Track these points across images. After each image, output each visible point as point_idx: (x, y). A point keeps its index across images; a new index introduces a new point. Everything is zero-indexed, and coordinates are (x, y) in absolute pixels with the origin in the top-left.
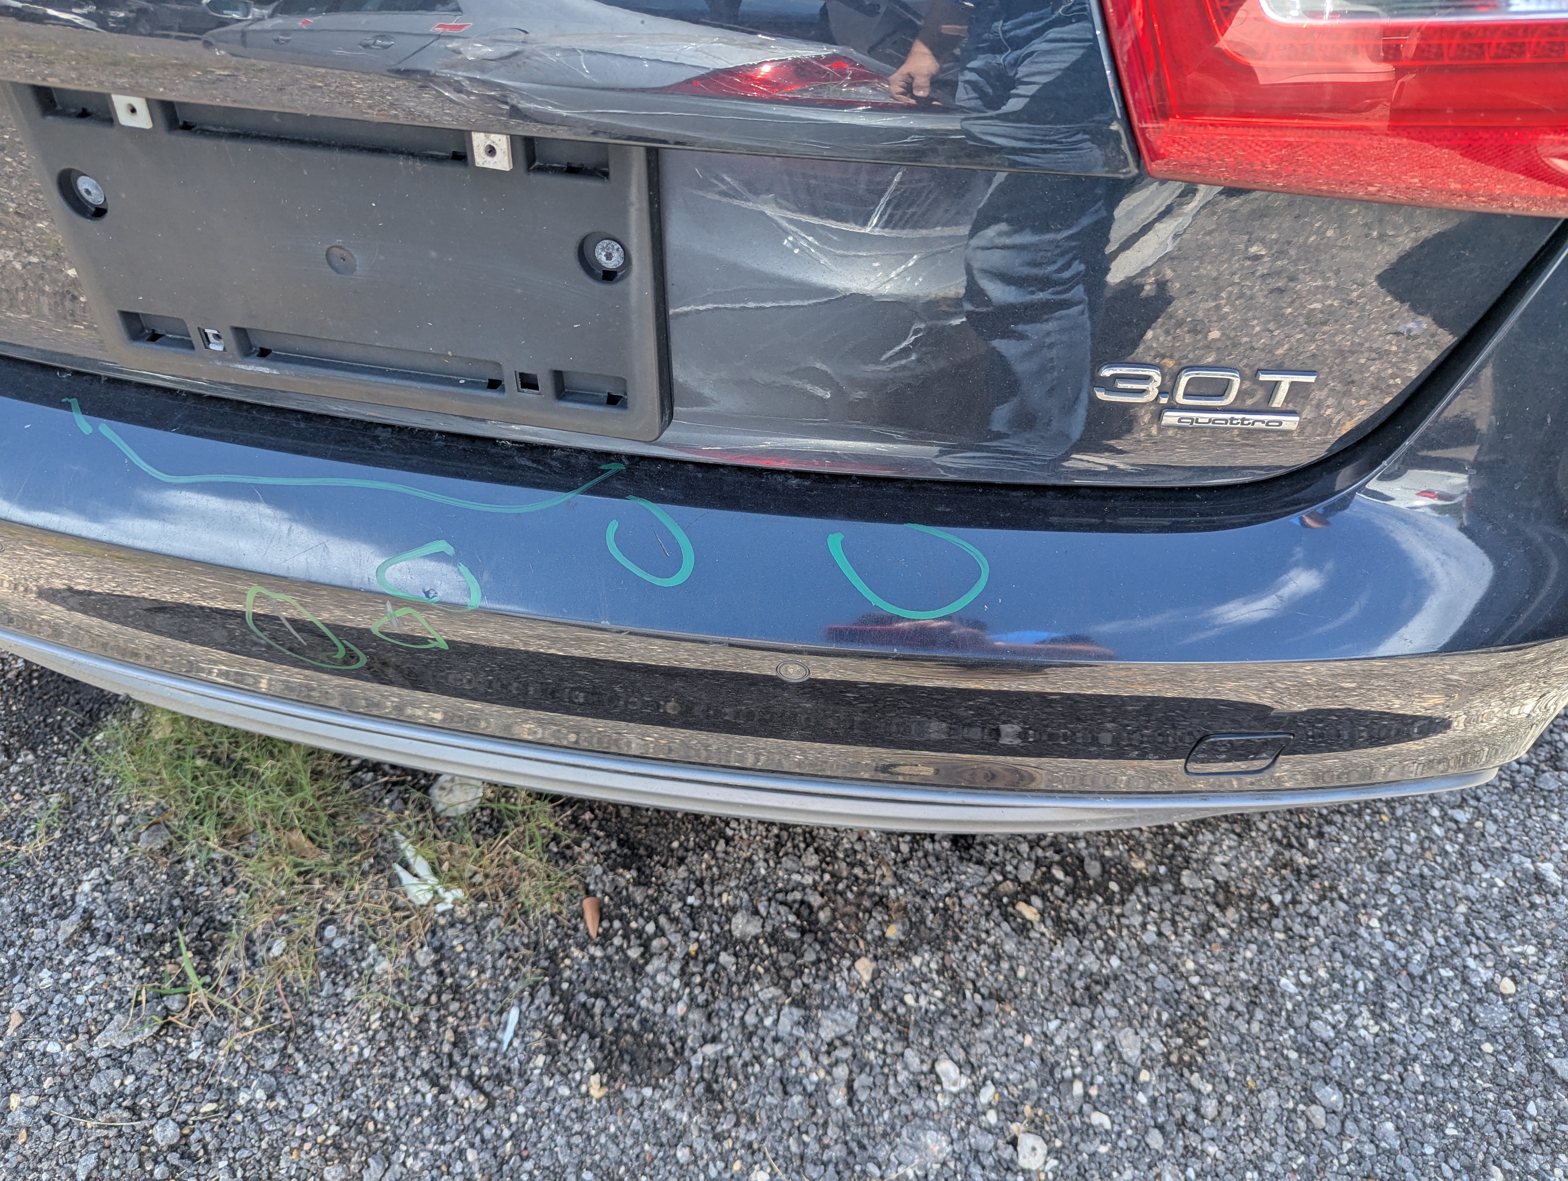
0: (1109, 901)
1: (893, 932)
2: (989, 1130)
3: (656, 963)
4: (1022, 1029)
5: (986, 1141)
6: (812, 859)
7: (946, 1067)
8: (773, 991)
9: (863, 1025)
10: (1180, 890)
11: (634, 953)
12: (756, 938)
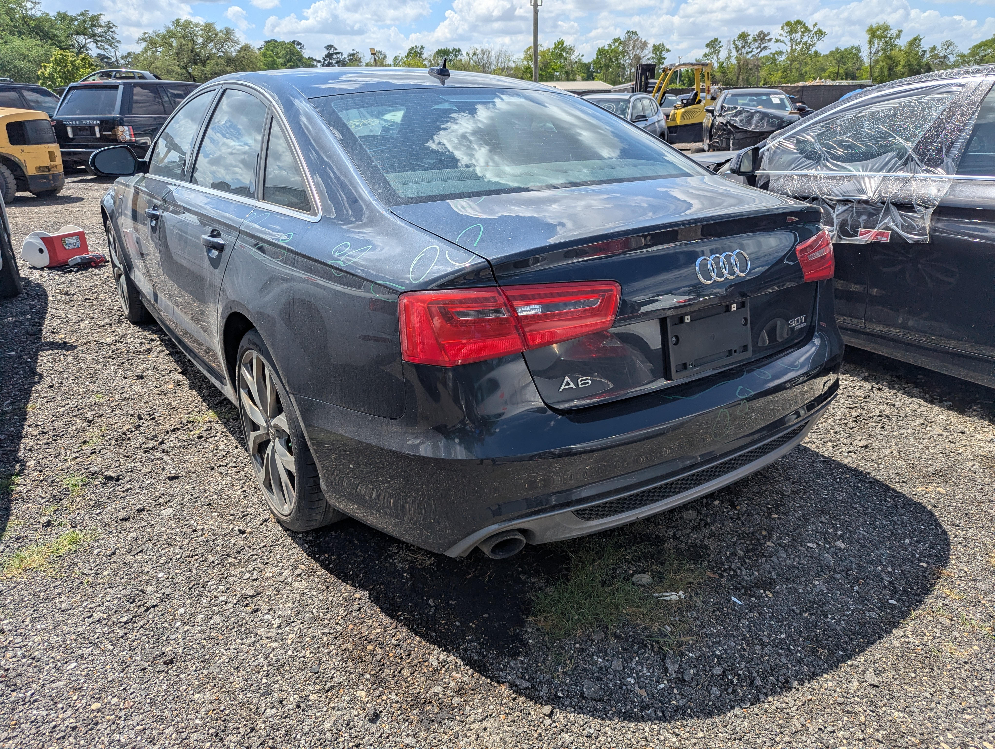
0: (782, 505)
1: (764, 533)
2: (830, 548)
3: (738, 571)
4: (808, 531)
5: (833, 550)
6: (729, 536)
7: (809, 544)
8: (764, 559)
9: (786, 551)
10: (788, 496)
11: (732, 573)
12: (745, 554)
